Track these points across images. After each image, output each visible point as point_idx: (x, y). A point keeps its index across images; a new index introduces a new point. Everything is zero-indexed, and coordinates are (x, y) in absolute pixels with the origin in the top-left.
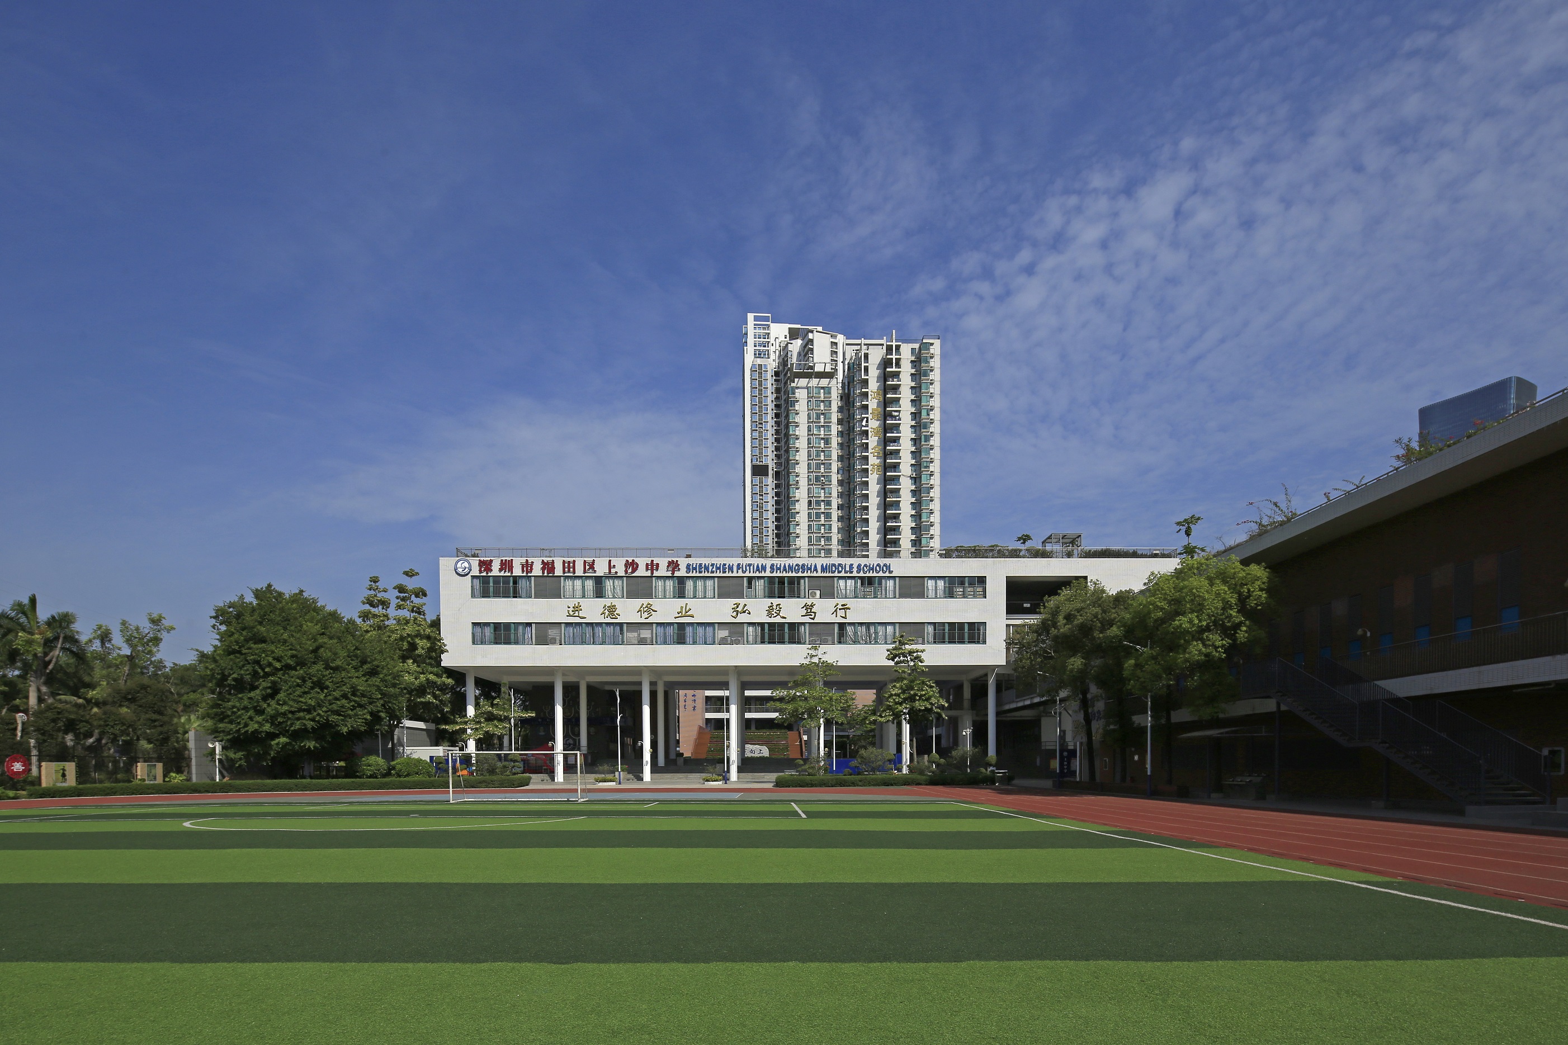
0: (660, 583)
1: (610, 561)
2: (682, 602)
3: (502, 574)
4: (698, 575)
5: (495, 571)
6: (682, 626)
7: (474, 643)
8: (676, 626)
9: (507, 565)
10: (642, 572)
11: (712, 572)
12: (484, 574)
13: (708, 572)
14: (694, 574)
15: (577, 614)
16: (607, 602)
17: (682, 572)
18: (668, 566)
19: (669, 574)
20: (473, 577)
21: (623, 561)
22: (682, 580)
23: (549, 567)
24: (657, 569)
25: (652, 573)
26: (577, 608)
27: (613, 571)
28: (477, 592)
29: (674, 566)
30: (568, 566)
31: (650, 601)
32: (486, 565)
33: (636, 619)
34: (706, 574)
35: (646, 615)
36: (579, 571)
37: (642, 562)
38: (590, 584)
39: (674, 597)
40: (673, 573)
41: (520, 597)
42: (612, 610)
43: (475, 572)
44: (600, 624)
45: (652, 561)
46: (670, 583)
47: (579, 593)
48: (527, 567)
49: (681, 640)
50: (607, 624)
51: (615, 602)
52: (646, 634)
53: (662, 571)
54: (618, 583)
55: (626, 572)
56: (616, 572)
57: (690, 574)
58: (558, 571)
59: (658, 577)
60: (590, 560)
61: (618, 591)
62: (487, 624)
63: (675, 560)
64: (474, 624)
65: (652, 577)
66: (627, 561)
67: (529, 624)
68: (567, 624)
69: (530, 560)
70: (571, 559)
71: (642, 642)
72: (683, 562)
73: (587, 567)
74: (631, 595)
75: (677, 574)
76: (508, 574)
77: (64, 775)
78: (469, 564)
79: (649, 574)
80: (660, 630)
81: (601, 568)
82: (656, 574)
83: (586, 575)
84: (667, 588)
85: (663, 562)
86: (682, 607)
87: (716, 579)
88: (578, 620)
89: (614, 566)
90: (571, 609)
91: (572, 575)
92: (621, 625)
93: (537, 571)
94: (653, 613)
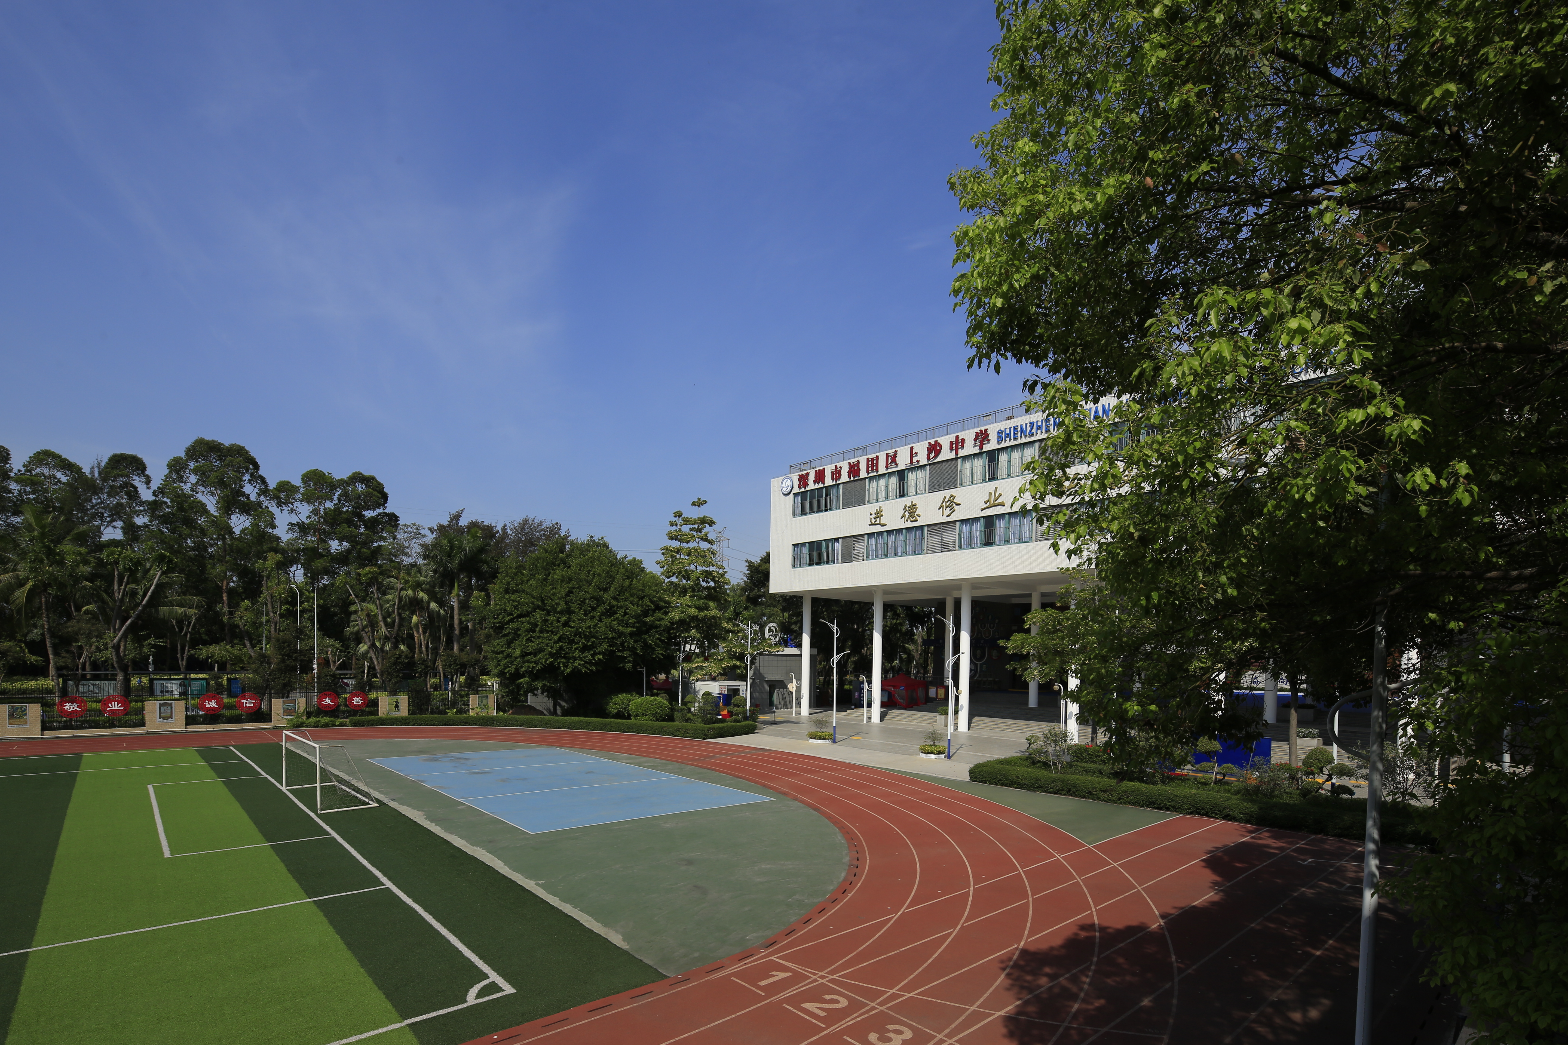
0: (967, 465)
1: (912, 448)
2: (991, 486)
3: (817, 486)
4: (1013, 443)
5: (811, 486)
6: (990, 521)
7: (794, 566)
8: (982, 520)
9: (820, 476)
10: (946, 454)
11: (1031, 435)
12: (803, 490)
13: (1026, 436)
14: (1008, 444)
15: (878, 522)
16: (906, 501)
17: (992, 445)
18: (975, 440)
19: (977, 450)
20: (796, 495)
21: (925, 444)
22: (993, 456)
23: (854, 469)
24: (963, 446)
25: (957, 454)
26: (879, 514)
27: (915, 459)
28: (798, 511)
29: (982, 437)
30: (873, 464)
31: (953, 492)
32: (803, 480)
33: (938, 517)
34: (1024, 440)
35: (948, 511)
36: (882, 470)
37: (945, 441)
38: (893, 480)
39: (984, 480)
40: (981, 448)
41: (831, 509)
42: (911, 511)
43: (796, 490)
44: (899, 531)
45: (957, 437)
46: (979, 463)
47: (882, 495)
48: (836, 474)
49: (988, 541)
50: (908, 529)
51: (916, 500)
52: (951, 537)
53: (970, 448)
54: (921, 474)
55: (928, 459)
56: (918, 461)
57: (1003, 445)
58: (863, 474)
59: (965, 458)
60: (891, 452)
61: (921, 485)
62: (803, 544)
63: (983, 429)
64: (795, 545)
65: (956, 459)
66: (930, 443)
67: (836, 540)
68: (871, 535)
69: (839, 465)
70: (874, 456)
71: (945, 548)
72: (993, 430)
73: (890, 461)
74: (934, 487)
75: (986, 448)
76: (821, 485)
77: (397, 706)
78: (792, 481)
79: (953, 455)
80: (966, 529)
81: (903, 461)
82: (962, 453)
83: (889, 471)
84: (975, 470)
85: (969, 435)
86: (990, 494)
87: (1037, 444)
88: (878, 529)
89: (916, 453)
90: (874, 516)
91: (875, 474)
92: (921, 528)
93: (844, 478)
94: (956, 507)
